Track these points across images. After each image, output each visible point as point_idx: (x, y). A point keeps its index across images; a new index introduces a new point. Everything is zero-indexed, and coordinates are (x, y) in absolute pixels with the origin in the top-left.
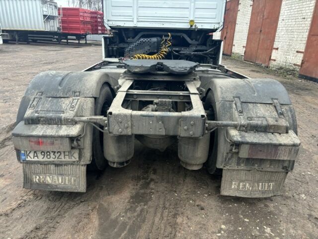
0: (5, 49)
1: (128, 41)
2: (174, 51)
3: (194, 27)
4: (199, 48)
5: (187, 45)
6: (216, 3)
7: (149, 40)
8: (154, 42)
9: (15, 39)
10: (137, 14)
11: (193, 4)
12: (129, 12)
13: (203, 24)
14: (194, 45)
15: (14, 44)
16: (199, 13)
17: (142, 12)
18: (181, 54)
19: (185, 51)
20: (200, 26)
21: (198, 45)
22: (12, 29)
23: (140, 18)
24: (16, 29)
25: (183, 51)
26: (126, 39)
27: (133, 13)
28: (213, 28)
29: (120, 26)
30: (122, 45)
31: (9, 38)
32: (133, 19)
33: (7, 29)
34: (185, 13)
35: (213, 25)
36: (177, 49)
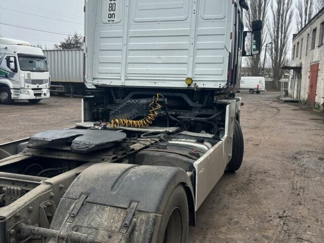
0: (52, 104)
1: (116, 102)
2: (171, 115)
3: (192, 86)
4: (204, 112)
5: (188, 108)
6: (222, 56)
7: (137, 101)
8: (143, 104)
9: (70, 92)
10: (125, 72)
11: (192, 58)
12: (116, 68)
13: (204, 83)
14: (196, 108)
15: (69, 97)
16: (199, 69)
17: (132, 69)
18: (179, 119)
19: (185, 116)
20: (200, 85)
21: (202, 108)
22: (68, 81)
23: (129, 75)
24: (71, 81)
25: (182, 115)
26: (115, 99)
27: (121, 69)
28: (218, 87)
29: (106, 85)
30: (109, 107)
31: (63, 91)
32: (121, 77)
33: (63, 81)
34: (183, 69)
35: (219, 83)
36: (174, 113)
